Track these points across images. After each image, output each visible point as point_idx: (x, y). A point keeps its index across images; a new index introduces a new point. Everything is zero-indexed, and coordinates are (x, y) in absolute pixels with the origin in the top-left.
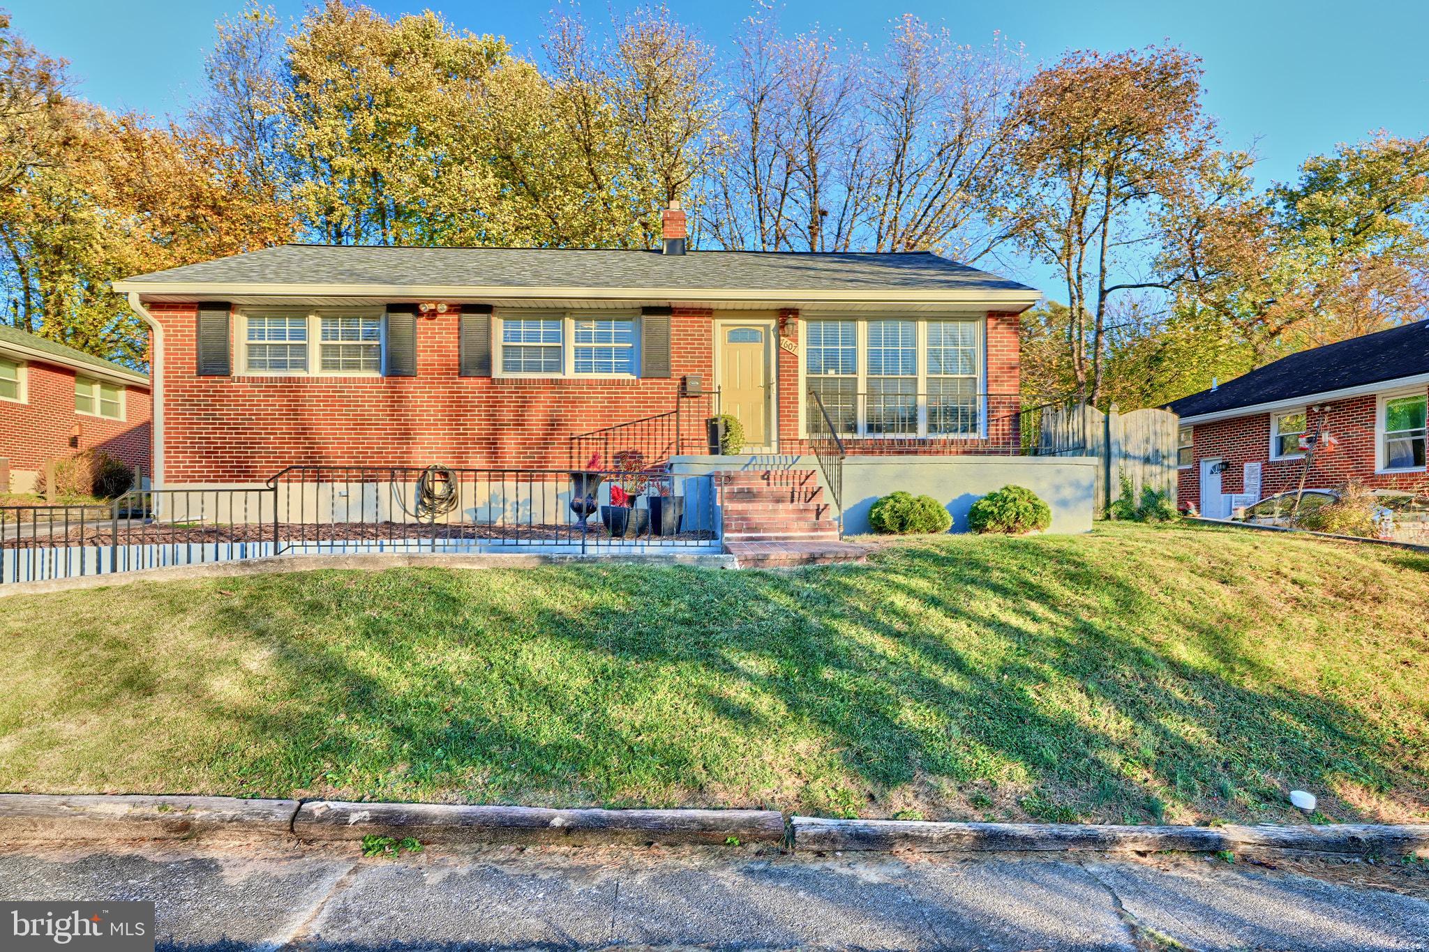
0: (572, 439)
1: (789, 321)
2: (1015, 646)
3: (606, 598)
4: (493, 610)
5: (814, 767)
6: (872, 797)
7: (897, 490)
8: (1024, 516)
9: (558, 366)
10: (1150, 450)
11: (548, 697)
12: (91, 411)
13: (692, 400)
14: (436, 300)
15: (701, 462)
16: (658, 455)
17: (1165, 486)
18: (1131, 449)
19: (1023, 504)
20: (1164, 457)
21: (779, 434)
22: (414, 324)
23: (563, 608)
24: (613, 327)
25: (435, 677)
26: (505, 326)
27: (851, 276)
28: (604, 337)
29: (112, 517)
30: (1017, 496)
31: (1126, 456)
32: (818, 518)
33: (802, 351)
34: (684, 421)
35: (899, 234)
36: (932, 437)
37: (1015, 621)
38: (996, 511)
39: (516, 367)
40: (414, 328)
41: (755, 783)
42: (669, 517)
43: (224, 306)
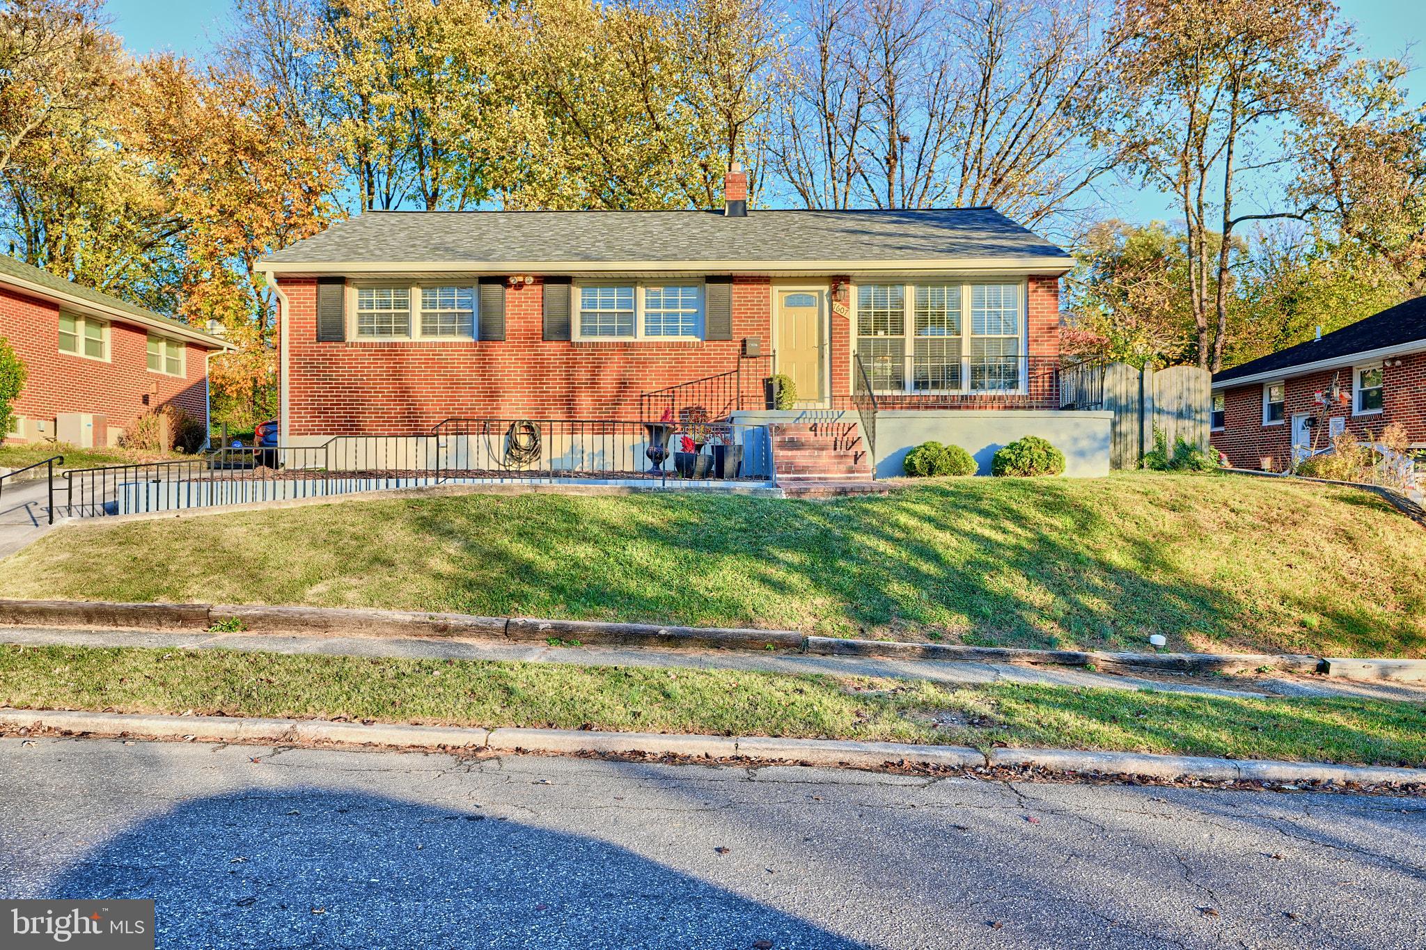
0: (642, 396)
1: (841, 287)
2: (982, 547)
3: (685, 515)
4: (604, 522)
5: (825, 612)
6: (862, 631)
7: (929, 440)
8: (1037, 462)
9: (631, 331)
10: (1183, 406)
11: (648, 574)
12: (158, 368)
13: (751, 360)
14: (524, 274)
15: (757, 416)
16: (720, 411)
17: (1197, 440)
18: (1163, 404)
19: (1036, 452)
20: (1196, 412)
21: (831, 391)
22: (503, 294)
23: (654, 520)
24: (680, 294)
25: (572, 560)
26: (583, 295)
27: (902, 242)
28: (671, 304)
29: (209, 468)
30: (1033, 445)
31: (1160, 411)
32: (856, 463)
33: (853, 315)
34: (744, 379)
35: (983, 169)
36: (974, 393)
37: (988, 533)
38: (1013, 458)
39: (593, 332)
40: (503, 298)
41: (786, 618)
42: (729, 464)
43: (339, 280)
